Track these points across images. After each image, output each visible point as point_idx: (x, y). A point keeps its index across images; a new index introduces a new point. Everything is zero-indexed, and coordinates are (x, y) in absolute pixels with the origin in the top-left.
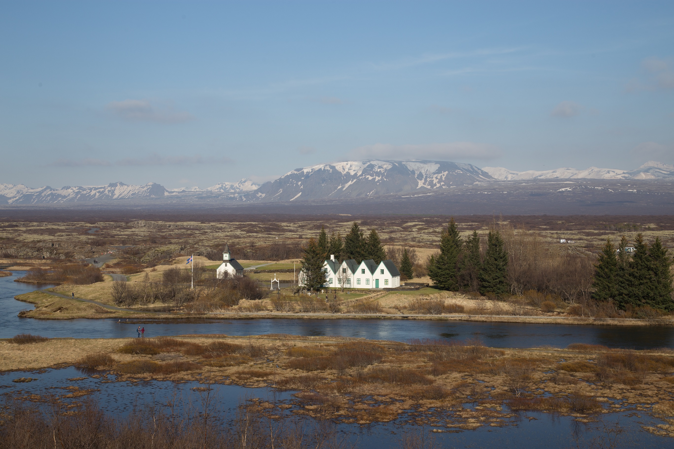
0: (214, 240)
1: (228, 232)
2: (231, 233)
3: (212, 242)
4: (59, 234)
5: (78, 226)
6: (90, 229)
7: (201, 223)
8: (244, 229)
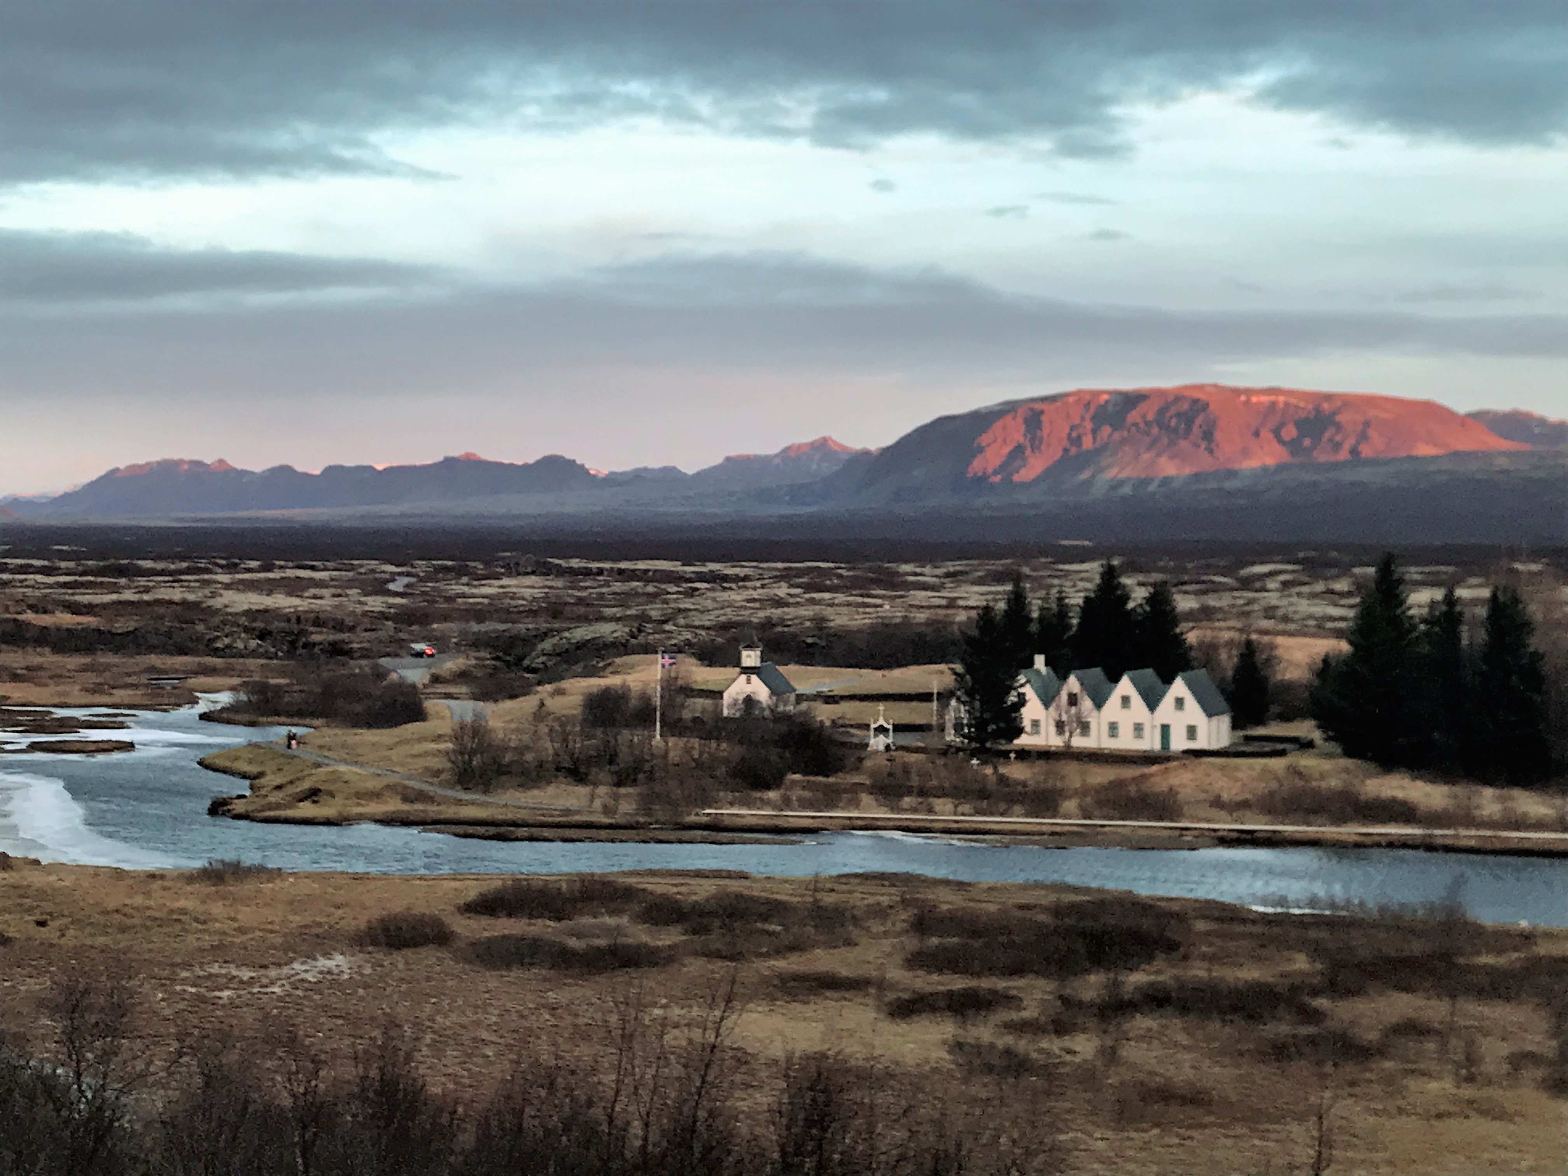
0: (717, 612)
1: (755, 589)
3: (711, 617)
4: (313, 591)
5: (363, 570)
6: (393, 580)
7: (683, 564)
8: (798, 580)
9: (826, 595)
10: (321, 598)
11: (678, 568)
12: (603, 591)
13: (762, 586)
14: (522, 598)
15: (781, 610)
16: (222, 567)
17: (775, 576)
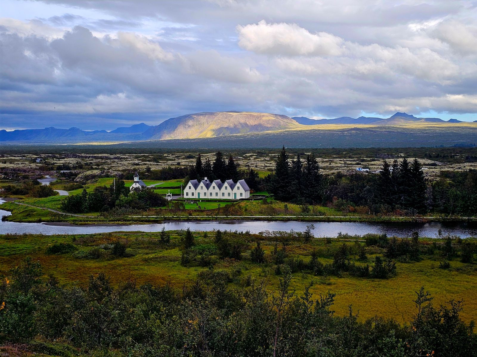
0: (122, 167)
4: (16, 162)
5: (28, 157)
6: (37, 159)
8: (140, 159)
9: (148, 162)
10: (19, 164)
11: (110, 156)
12: (91, 162)
13: (131, 160)
14: (71, 164)
15: (138, 166)
17: (134, 158)
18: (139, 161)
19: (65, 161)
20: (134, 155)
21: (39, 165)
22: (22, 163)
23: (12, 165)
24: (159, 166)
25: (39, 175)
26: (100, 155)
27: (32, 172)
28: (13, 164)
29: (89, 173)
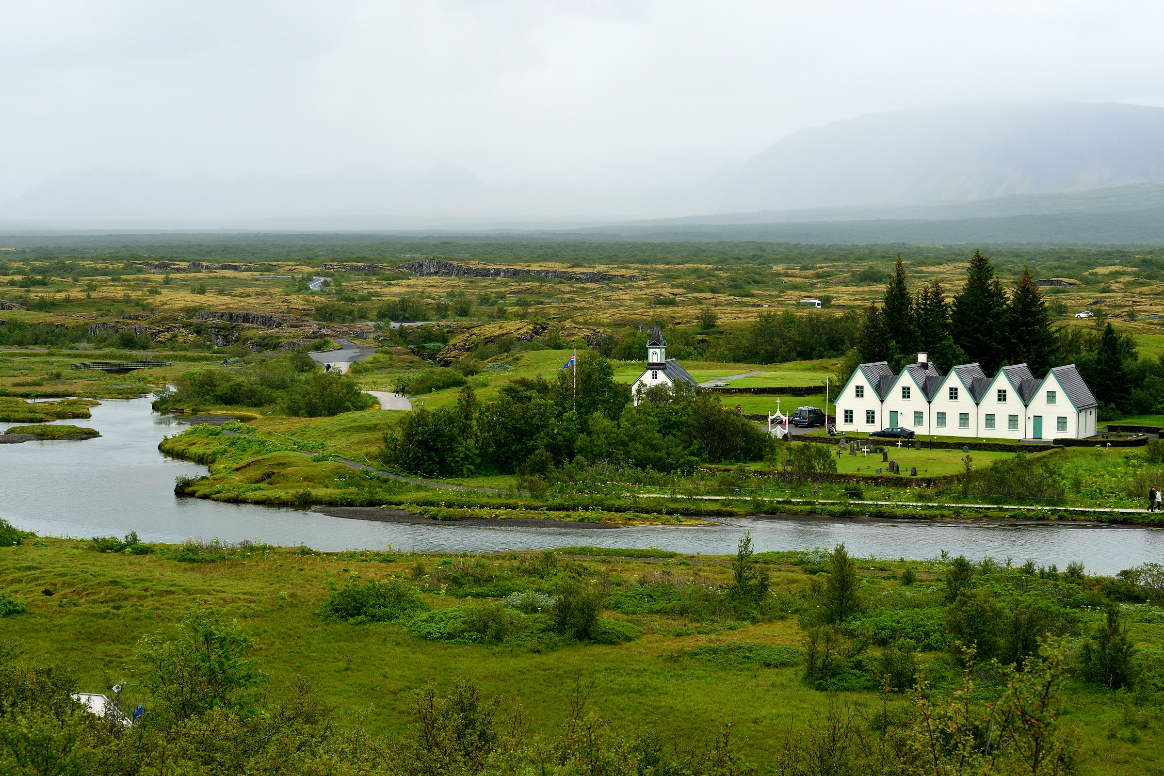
0: (611, 311)
1: (641, 288)
2: (648, 291)
3: (606, 316)
4: (240, 290)
5: (281, 271)
6: (311, 280)
7: (573, 266)
8: (679, 281)
9: (709, 295)
10: (248, 296)
11: (570, 270)
12: (503, 290)
13: (648, 286)
14: (429, 297)
15: (669, 309)
16: (156, 267)
17: (659, 277)
18: (676, 291)
19: (409, 286)
20: (661, 267)
21: (317, 298)
22: (258, 294)
23: (226, 299)
24: (750, 309)
25: (315, 335)
26: (535, 267)
27: (292, 326)
28: (229, 295)
29: (491, 329)
